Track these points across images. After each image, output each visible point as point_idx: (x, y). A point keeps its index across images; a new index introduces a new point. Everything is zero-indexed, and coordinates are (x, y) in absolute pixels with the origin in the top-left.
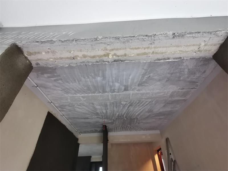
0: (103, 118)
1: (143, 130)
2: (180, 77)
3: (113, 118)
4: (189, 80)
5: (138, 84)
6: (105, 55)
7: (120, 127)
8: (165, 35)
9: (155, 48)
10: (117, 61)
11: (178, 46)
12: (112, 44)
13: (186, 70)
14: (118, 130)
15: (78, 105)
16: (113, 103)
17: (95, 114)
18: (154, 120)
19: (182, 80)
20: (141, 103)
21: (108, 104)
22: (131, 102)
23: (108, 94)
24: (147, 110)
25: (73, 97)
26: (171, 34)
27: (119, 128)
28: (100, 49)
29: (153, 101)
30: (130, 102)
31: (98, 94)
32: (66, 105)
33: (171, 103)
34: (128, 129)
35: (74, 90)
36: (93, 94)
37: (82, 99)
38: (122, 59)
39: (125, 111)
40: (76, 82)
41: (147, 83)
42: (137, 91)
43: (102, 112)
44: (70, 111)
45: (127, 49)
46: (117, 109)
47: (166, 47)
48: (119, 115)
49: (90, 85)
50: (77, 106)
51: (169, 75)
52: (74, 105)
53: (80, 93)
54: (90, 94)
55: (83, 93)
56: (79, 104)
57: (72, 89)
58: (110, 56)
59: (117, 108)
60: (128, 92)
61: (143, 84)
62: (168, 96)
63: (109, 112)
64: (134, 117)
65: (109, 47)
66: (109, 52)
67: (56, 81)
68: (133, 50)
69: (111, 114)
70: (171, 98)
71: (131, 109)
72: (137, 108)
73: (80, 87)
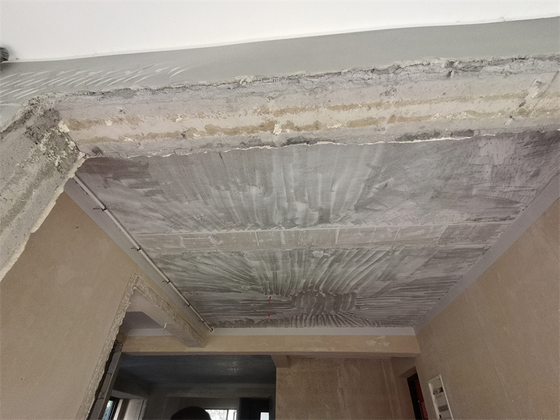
0: (266, 291)
1: (370, 324)
2: (469, 188)
3: (293, 292)
4: (495, 195)
5: (355, 206)
6: (263, 127)
7: (311, 314)
8: (427, 68)
9: (397, 104)
10: (295, 143)
11: (463, 100)
12: (280, 95)
13: (488, 169)
14: (305, 322)
15: (205, 257)
16: (291, 255)
17: (246, 279)
18: (398, 300)
19: (475, 196)
20: (365, 255)
21: (279, 255)
22: (337, 254)
23: (278, 230)
24: (379, 273)
25: (192, 236)
26: (443, 66)
27: (309, 317)
28: (250, 111)
29: (394, 251)
30: (336, 251)
31: (252, 231)
32: (175, 257)
33: (446, 258)
34: (332, 321)
35: (193, 219)
36: (241, 231)
37: (212, 241)
38: (308, 137)
39: (321, 274)
40: (197, 199)
41: (381, 204)
42: (352, 225)
43: (263, 276)
44: (185, 270)
45: (320, 109)
46: (302, 269)
47: (430, 102)
48: (306, 284)
49: (231, 208)
50: (202, 260)
51: (438, 183)
52: (195, 258)
53: (209, 227)
54: (233, 231)
55: (214, 228)
56: (206, 255)
57: (189, 215)
58: (278, 130)
59: (303, 266)
60: (329, 225)
61: (368, 207)
62: (437, 238)
63: (281, 275)
64: (346, 292)
65: (272, 106)
66: (275, 119)
67: (149, 196)
68: (336, 112)
69: (286, 281)
70: (446, 244)
71: (339, 269)
72: (352, 269)
73: (209, 212)
